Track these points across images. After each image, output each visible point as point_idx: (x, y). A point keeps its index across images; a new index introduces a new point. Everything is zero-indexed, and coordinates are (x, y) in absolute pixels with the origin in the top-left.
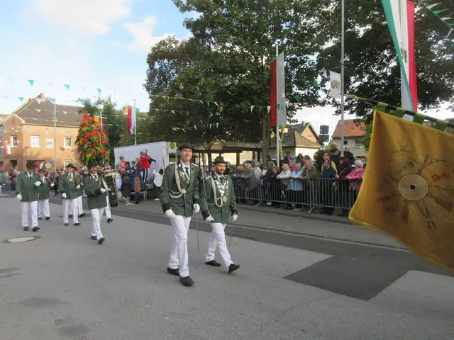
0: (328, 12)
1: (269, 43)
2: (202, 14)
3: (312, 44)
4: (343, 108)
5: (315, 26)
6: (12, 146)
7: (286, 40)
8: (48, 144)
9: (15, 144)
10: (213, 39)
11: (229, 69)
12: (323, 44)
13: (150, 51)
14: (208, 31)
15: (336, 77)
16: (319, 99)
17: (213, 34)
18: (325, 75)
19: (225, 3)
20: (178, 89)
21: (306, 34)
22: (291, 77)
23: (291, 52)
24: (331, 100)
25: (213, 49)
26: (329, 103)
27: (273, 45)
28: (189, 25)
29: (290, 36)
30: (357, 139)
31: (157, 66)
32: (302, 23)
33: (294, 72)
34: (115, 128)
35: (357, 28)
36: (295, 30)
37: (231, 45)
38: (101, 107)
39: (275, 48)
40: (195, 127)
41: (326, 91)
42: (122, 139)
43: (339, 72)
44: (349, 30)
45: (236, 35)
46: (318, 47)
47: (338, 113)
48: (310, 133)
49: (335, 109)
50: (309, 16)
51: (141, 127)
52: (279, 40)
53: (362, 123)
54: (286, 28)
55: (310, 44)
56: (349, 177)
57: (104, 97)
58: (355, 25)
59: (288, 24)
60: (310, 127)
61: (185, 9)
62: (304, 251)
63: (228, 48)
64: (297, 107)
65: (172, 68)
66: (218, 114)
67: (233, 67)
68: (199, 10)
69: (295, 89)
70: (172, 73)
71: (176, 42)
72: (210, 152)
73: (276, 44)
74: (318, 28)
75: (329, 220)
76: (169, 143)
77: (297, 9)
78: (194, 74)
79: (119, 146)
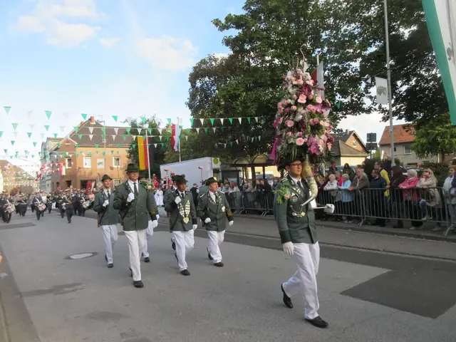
0: (370, 17)
1: (308, 53)
2: (240, 31)
3: (355, 50)
4: (391, 114)
5: (356, 32)
6: (67, 167)
7: (326, 49)
8: (99, 164)
9: (70, 165)
10: (252, 53)
11: (269, 83)
12: (366, 50)
13: (191, 71)
14: (247, 47)
15: (382, 82)
16: (364, 106)
17: (252, 49)
18: (369, 81)
19: (263, 18)
20: (219, 105)
21: (347, 41)
22: (333, 86)
23: (332, 61)
24: (377, 107)
25: (253, 65)
26: (375, 109)
27: (313, 55)
28: (228, 42)
29: (330, 44)
30: (407, 145)
31: (198, 84)
32: (342, 30)
33: (336, 80)
34: (159, 146)
35: (402, 30)
36: (335, 38)
37: (270, 58)
38: (146, 126)
39: (315, 58)
40: (237, 141)
41: (371, 97)
42: (167, 157)
43: (385, 77)
44: (394, 33)
45: (275, 48)
46: (360, 53)
47: (385, 119)
48: (355, 141)
49: (382, 115)
50: (349, 22)
51: (185, 144)
52: (319, 50)
53: (412, 128)
54: (326, 37)
55: (352, 51)
56: (402, 186)
57: (149, 117)
58: (399, 27)
59: (327, 32)
60: (355, 135)
61: (223, 27)
62: (358, 266)
63: (267, 62)
64: (341, 115)
65: (213, 85)
66: (259, 126)
67: (272, 80)
68: (238, 27)
69: (338, 98)
70: (213, 90)
71: (215, 60)
72: (253, 166)
73: (317, 53)
74: (360, 34)
75: (383, 232)
76: (213, 159)
77: (336, 16)
78: (234, 89)
79: (164, 163)
